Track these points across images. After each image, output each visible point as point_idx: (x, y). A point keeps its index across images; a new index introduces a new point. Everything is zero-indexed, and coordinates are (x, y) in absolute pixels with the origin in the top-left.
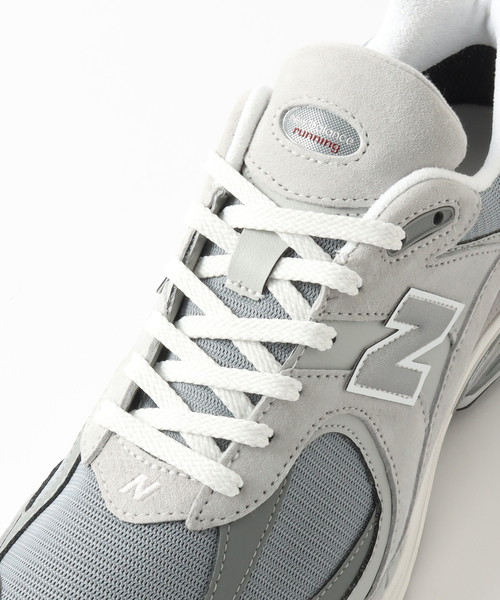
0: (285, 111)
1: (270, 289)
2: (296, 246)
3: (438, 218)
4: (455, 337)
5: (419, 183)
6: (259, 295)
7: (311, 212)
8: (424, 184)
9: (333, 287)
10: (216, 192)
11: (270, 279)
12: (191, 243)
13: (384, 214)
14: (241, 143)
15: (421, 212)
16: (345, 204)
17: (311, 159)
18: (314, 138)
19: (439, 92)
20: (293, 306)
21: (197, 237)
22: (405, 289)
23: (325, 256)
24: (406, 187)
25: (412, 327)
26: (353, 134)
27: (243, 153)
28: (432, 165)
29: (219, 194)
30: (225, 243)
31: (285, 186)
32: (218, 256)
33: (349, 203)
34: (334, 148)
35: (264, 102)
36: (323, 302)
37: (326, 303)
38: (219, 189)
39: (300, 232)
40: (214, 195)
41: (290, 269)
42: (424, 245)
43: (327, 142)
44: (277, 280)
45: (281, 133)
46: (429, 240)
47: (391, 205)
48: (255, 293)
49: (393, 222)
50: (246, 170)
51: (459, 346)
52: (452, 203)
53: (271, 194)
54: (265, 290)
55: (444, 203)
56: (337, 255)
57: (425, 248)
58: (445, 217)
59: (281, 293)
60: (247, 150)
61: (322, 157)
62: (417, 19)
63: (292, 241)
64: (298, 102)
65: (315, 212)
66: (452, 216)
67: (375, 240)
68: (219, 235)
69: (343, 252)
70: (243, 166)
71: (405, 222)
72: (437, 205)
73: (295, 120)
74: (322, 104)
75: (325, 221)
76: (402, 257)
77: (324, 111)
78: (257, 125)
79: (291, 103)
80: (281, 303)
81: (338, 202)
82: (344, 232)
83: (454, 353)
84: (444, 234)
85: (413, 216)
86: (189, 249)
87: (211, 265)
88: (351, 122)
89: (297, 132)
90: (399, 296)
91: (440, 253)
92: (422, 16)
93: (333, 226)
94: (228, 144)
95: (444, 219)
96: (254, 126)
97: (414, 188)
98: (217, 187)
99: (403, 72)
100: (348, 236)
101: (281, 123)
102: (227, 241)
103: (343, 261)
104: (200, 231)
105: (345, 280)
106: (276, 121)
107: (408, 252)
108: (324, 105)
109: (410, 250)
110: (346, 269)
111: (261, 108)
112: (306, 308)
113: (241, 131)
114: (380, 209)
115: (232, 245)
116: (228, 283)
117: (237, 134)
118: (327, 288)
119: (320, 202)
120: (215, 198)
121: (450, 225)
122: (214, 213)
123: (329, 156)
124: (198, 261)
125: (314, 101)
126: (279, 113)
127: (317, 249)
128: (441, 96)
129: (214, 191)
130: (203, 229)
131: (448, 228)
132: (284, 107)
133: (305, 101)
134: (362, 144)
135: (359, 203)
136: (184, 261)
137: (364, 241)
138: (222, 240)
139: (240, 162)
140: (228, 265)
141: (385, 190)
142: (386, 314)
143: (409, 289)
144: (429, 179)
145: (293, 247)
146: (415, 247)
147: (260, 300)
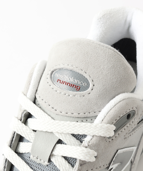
0: (53, 72)
1: (52, 160)
2: (63, 138)
3: (129, 116)
4: (133, 160)
5: (119, 102)
6: (46, 163)
7: (68, 122)
8: (122, 102)
9: (83, 160)
10: (23, 112)
11: (51, 155)
12: (13, 137)
13: (105, 119)
14: (34, 88)
15: (122, 116)
16: (85, 115)
17: (67, 95)
18: (67, 84)
19: (124, 57)
20: (64, 168)
21: (15, 134)
22: (115, 151)
23: (77, 142)
24: (114, 105)
25: (118, 164)
26: (86, 81)
27: (35, 93)
28: (124, 92)
29: (25, 113)
30: (29, 137)
31: (55, 108)
32: (26, 143)
33: (87, 115)
34: (78, 88)
35: (43, 68)
36: (78, 168)
37: (80, 167)
38: (25, 111)
39: (64, 132)
40: (22, 114)
41: (61, 151)
42: (123, 130)
43: (74, 85)
44: (55, 155)
45: (51, 82)
46: (125, 127)
47: (108, 115)
48: (44, 162)
49: (110, 123)
50: (36, 101)
51: (135, 162)
52: (135, 109)
53: (49, 113)
54: (49, 161)
55: (131, 109)
56: (83, 142)
57: (124, 131)
58: (131, 115)
59: (57, 162)
60: (37, 91)
61: (72, 93)
62: (104, 29)
63: (61, 136)
64: (58, 67)
65: (71, 121)
66: (134, 114)
67: (102, 134)
68: (26, 133)
69: (86, 140)
70: (35, 98)
71: (115, 122)
72: (128, 111)
73: (57, 76)
74: (70, 68)
75: (76, 126)
76: (114, 138)
77: (71, 70)
78: (41, 79)
79: (55, 68)
80: (58, 167)
81: (82, 115)
82: (86, 131)
83: (133, 166)
84: (131, 123)
85: (118, 118)
86: (12, 140)
87: (23, 148)
88: (85, 75)
89: (59, 81)
90: (113, 155)
91: (130, 132)
92: (105, 27)
93: (80, 128)
94: (28, 88)
95: (131, 116)
96: (39, 79)
97: (118, 105)
98: (23, 110)
99: (107, 49)
100: (89, 133)
101: (51, 77)
102: (30, 136)
103: (87, 145)
104: (17, 132)
105: (89, 155)
106: (49, 76)
107: (117, 135)
108: (71, 68)
109: (117, 133)
110: (88, 150)
111: (42, 70)
112: (70, 169)
113: (33, 82)
114: (103, 117)
115: (32, 138)
116: (31, 157)
117: (31, 84)
118: (80, 160)
119: (73, 115)
120: (23, 115)
121: (134, 119)
122: (23, 123)
123: (75, 93)
124: (18, 145)
125: (66, 66)
126: (50, 73)
127: (74, 139)
128: (125, 59)
129: (22, 112)
130: (18, 131)
131: (133, 120)
132: (52, 70)
133: (62, 66)
134: (91, 85)
135: (92, 114)
136: (10, 146)
137: (97, 135)
138: (27, 136)
139: (34, 97)
140: (31, 148)
141: (104, 106)
142: (108, 164)
143: (117, 151)
144: (124, 99)
145: (61, 139)
146: (119, 132)
147: (47, 165)
